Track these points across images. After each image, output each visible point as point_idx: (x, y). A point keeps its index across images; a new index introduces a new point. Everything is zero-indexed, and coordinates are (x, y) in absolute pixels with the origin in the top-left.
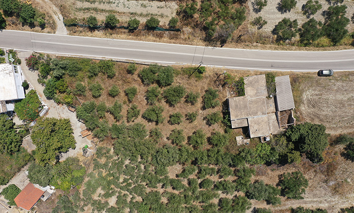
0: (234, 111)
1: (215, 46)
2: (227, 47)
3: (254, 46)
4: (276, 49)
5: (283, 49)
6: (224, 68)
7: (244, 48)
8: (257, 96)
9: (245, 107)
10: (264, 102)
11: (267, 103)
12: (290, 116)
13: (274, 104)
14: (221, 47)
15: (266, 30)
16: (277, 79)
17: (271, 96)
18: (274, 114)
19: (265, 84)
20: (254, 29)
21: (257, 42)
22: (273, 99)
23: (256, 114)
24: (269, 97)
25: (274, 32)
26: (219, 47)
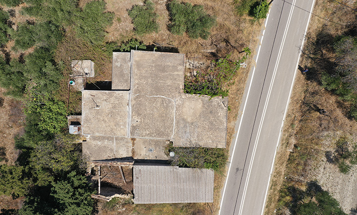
0: (153, 61)
1: (304, 53)
2: (298, 79)
3: (287, 139)
4: (274, 184)
5: (270, 200)
6: (252, 64)
7: (288, 116)
8: (178, 122)
9: (158, 90)
10: (160, 134)
11: (157, 143)
12: (119, 190)
13: (152, 157)
14: (300, 68)
15: (322, 170)
16: (209, 173)
17: (172, 154)
18: (130, 155)
19: (202, 144)
20: (328, 144)
21: (296, 146)
22: (165, 158)
23: (137, 111)
24: (170, 148)
25: (314, 187)
26: (301, 62)
